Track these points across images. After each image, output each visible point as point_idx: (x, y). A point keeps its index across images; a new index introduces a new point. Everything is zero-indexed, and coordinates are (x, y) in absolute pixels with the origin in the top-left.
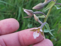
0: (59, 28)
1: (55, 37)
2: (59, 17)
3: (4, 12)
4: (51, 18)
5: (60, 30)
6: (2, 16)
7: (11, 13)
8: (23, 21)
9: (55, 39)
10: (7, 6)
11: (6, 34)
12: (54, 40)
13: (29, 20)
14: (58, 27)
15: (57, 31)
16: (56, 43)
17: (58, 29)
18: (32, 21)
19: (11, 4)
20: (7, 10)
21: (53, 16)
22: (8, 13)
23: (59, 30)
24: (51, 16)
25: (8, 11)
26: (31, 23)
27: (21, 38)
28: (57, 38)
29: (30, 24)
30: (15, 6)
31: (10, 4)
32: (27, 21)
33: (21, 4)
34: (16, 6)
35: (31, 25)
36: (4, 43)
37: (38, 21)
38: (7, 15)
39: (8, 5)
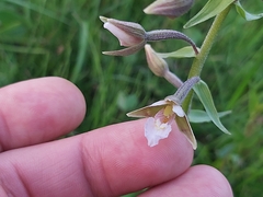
0: (253, 113)
1: (235, 152)
2: (251, 64)
3: (17, 44)
4: (217, 70)
5: (255, 122)
6: (8, 59)
7: (46, 47)
8: (98, 83)
9: (236, 159)
10: (27, 17)
11: (30, 143)
12: (231, 162)
13: (124, 78)
14: (247, 110)
15: (243, 125)
16: (238, 175)
17: (248, 117)
18: (137, 81)
19: (46, 7)
20: (29, 33)
21: (229, 61)
22: (33, 46)
23: (251, 121)
24: (218, 63)
25: (33, 40)
26: (131, 89)
27: (93, 163)
28: (244, 153)
29: (130, 93)
30: (62, 19)
31: (41, 10)
32: (116, 82)
33: (91, 10)
34: (69, 16)
35: (134, 99)
36: (19, 185)
37: (163, 72)
38: (29, 55)
39: (34, 14)
